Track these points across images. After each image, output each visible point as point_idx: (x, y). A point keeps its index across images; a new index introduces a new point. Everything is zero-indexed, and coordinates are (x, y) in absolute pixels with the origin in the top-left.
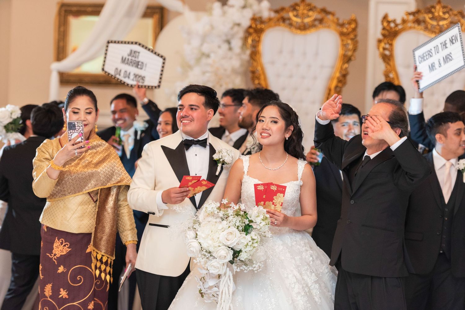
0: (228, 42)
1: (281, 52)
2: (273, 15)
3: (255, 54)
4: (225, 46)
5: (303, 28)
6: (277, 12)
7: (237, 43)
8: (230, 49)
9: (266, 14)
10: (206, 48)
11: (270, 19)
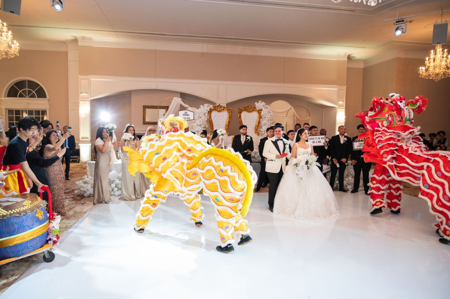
0: (205, 114)
1: (216, 116)
2: (213, 108)
3: (210, 117)
4: (204, 115)
5: (219, 111)
6: (214, 107)
7: (207, 115)
8: (205, 116)
9: (212, 108)
10: (200, 116)
11: (213, 109)
